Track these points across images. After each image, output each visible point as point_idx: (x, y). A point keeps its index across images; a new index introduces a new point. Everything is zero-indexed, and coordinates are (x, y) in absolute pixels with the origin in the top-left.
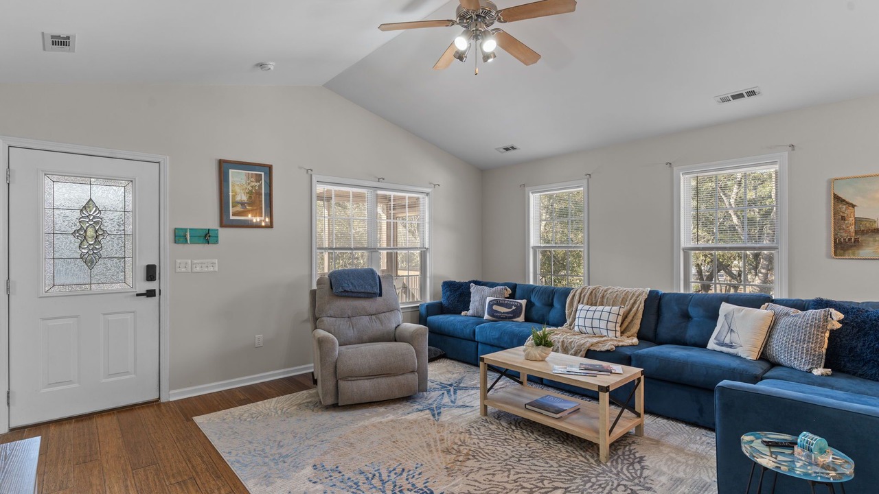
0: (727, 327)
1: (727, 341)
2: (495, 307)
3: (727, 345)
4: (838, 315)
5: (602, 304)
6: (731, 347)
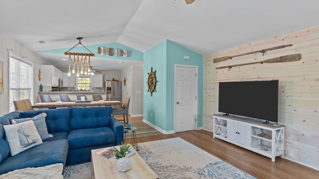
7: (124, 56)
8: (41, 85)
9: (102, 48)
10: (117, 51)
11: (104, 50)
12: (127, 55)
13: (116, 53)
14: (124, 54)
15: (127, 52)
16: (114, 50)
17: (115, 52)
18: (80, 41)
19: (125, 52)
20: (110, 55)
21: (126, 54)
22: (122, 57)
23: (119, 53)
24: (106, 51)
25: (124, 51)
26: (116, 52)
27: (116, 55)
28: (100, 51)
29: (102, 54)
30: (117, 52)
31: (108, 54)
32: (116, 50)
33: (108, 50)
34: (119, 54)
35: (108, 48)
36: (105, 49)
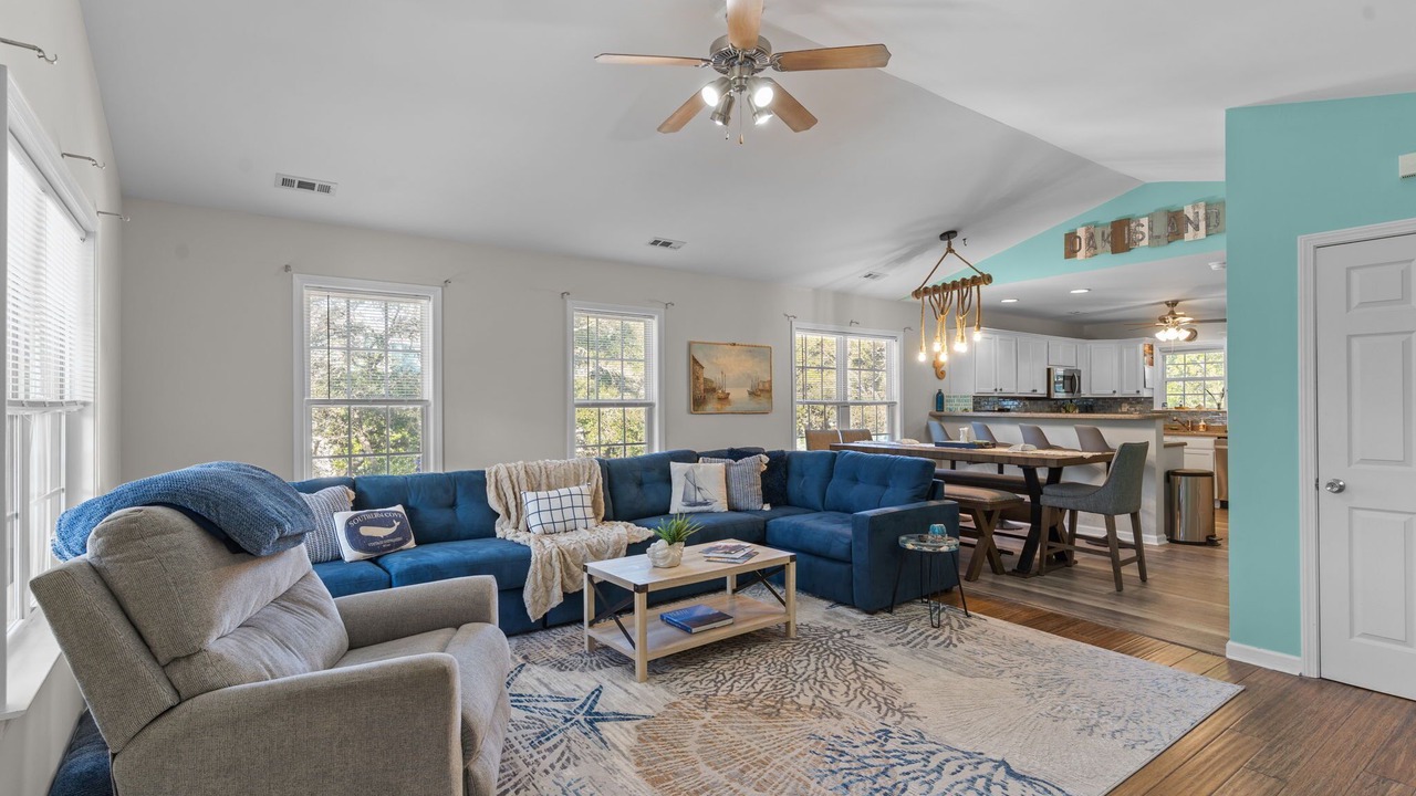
0: (692, 487)
1: (700, 499)
2: (365, 531)
3: (701, 504)
4: (766, 459)
5: (550, 488)
6: (706, 504)
7: (1189, 235)
8: (940, 392)
9: (1081, 232)
10: (1150, 222)
11: (1091, 237)
12: (1207, 226)
13: (1142, 233)
14: (1190, 228)
15: (1206, 214)
16: (1133, 225)
17: (1141, 229)
18: (950, 244)
19: (1191, 217)
20: (1115, 251)
21: (1202, 225)
22: (1177, 244)
23: (1162, 228)
24: (1098, 239)
25: (1189, 212)
26: (1145, 230)
27: (1145, 242)
28: (1073, 244)
29: (1081, 254)
30: (1151, 229)
31: (1108, 247)
32: (1145, 221)
33: (1108, 230)
34: (1159, 237)
35: (1107, 225)
36: (1092, 230)
